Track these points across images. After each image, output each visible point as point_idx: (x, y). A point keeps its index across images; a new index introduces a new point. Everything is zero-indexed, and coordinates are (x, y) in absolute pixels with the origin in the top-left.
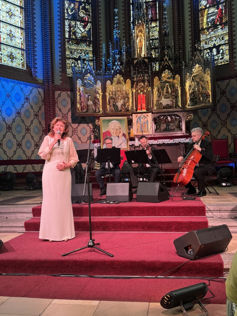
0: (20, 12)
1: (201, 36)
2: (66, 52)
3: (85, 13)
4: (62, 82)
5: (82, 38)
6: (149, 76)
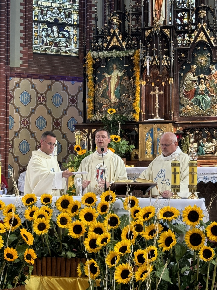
2: (32, 11)
4: (23, 62)
6: (170, 60)
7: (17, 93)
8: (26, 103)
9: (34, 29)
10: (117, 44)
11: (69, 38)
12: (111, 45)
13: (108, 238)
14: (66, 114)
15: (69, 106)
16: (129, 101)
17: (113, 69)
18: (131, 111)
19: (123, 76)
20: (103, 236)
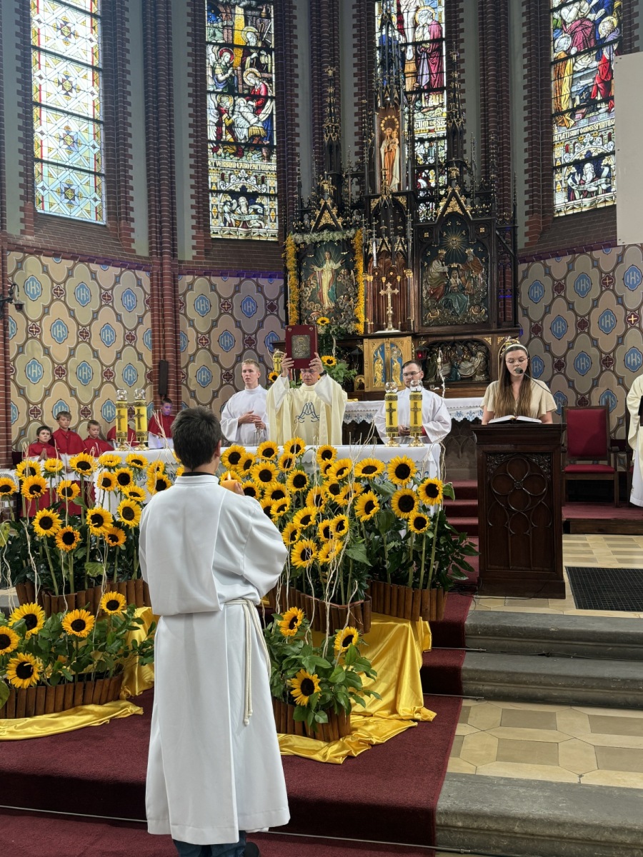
0: (93, 80)
1: (556, 132)
2: (207, 176)
3: (259, 74)
4: (198, 253)
5: (249, 139)
6: (407, 242)
7: (190, 298)
8: (203, 312)
9: (211, 203)
10: (331, 222)
11: (263, 214)
12: (321, 224)
13: (286, 505)
14: (262, 327)
15: (266, 316)
16: (350, 306)
17: (325, 259)
18: (352, 320)
19: (341, 268)
20: (280, 502)
